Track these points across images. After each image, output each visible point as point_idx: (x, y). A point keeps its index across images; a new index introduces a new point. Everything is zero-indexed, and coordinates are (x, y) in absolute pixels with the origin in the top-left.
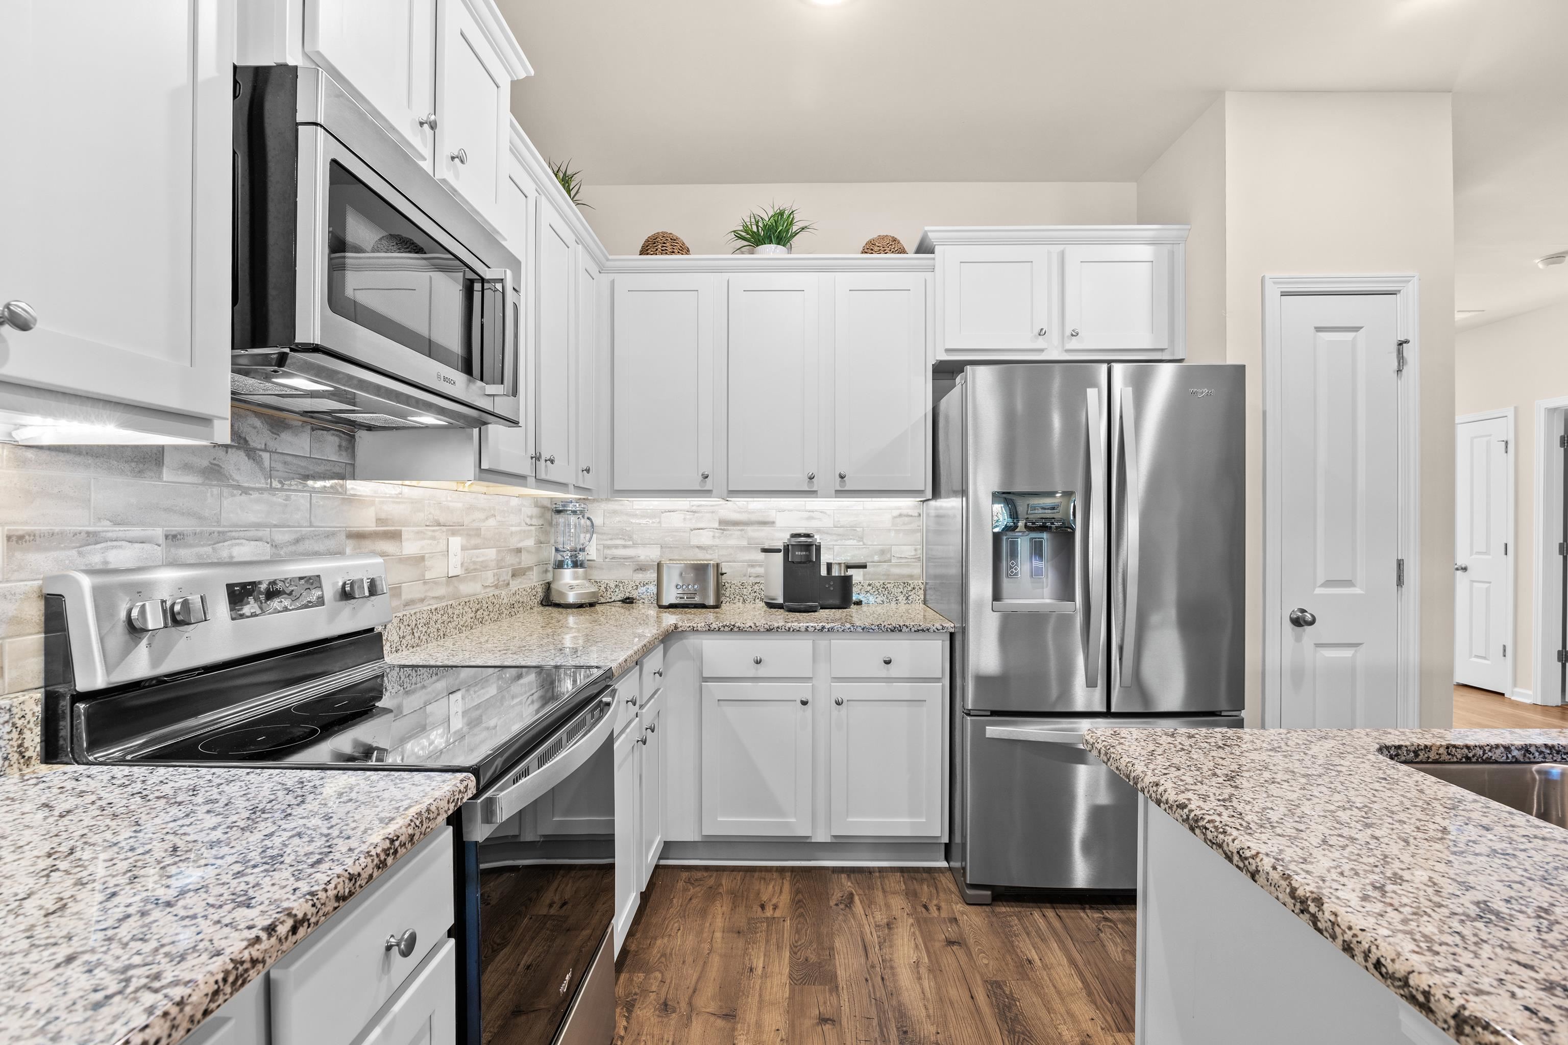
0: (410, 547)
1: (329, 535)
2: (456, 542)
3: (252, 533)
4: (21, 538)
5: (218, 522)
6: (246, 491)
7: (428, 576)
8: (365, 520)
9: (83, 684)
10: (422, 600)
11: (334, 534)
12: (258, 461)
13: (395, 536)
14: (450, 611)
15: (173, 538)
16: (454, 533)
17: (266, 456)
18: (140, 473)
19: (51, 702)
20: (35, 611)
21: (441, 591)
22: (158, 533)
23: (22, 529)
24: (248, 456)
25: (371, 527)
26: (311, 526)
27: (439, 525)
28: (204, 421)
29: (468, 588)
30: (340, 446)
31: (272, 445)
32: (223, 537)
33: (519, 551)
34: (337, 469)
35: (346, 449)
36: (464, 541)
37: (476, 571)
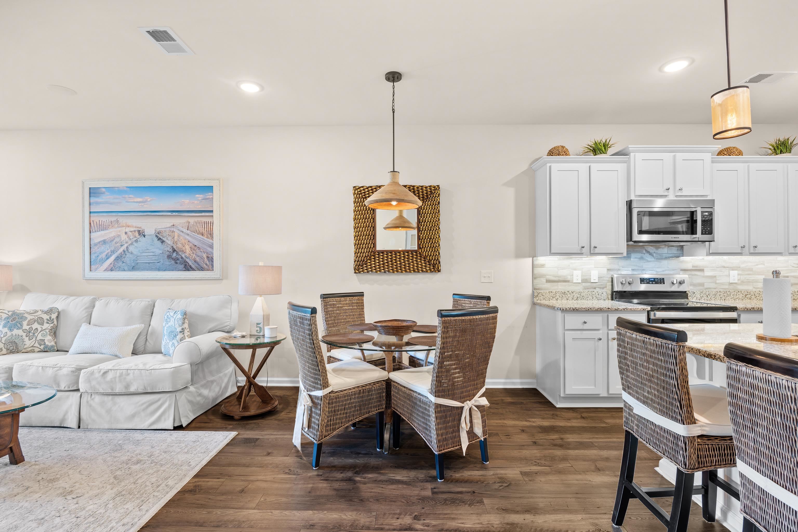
0: (707, 273)
2: (736, 272)
3: (651, 269)
4: (609, 270)
5: (643, 267)
6: (648, 261)
7: (717, 282)
8: (689, 266)
9: (614, 290)
10: (715, 288)
11: (675, 270)
12: (653, 256)
13: (702, 270)
14: (728, 293)
16: (733, 270)
17: (654, 254)
18: (627, 260)
19: (612, 292)
20: (610, 280)
21: (727, 287)
22: (630, 269)
23: (609, 268)
24: (650, 254)
26: (668, 268)
27: (725, 267)
28: (622, 253)
29: (740, 287)
30: (678, 250)
31: (656, 252)
32: (644, 270)
34: (677, 255)
35: (680, 250)
36: (740, 272)
37: (748, 282)
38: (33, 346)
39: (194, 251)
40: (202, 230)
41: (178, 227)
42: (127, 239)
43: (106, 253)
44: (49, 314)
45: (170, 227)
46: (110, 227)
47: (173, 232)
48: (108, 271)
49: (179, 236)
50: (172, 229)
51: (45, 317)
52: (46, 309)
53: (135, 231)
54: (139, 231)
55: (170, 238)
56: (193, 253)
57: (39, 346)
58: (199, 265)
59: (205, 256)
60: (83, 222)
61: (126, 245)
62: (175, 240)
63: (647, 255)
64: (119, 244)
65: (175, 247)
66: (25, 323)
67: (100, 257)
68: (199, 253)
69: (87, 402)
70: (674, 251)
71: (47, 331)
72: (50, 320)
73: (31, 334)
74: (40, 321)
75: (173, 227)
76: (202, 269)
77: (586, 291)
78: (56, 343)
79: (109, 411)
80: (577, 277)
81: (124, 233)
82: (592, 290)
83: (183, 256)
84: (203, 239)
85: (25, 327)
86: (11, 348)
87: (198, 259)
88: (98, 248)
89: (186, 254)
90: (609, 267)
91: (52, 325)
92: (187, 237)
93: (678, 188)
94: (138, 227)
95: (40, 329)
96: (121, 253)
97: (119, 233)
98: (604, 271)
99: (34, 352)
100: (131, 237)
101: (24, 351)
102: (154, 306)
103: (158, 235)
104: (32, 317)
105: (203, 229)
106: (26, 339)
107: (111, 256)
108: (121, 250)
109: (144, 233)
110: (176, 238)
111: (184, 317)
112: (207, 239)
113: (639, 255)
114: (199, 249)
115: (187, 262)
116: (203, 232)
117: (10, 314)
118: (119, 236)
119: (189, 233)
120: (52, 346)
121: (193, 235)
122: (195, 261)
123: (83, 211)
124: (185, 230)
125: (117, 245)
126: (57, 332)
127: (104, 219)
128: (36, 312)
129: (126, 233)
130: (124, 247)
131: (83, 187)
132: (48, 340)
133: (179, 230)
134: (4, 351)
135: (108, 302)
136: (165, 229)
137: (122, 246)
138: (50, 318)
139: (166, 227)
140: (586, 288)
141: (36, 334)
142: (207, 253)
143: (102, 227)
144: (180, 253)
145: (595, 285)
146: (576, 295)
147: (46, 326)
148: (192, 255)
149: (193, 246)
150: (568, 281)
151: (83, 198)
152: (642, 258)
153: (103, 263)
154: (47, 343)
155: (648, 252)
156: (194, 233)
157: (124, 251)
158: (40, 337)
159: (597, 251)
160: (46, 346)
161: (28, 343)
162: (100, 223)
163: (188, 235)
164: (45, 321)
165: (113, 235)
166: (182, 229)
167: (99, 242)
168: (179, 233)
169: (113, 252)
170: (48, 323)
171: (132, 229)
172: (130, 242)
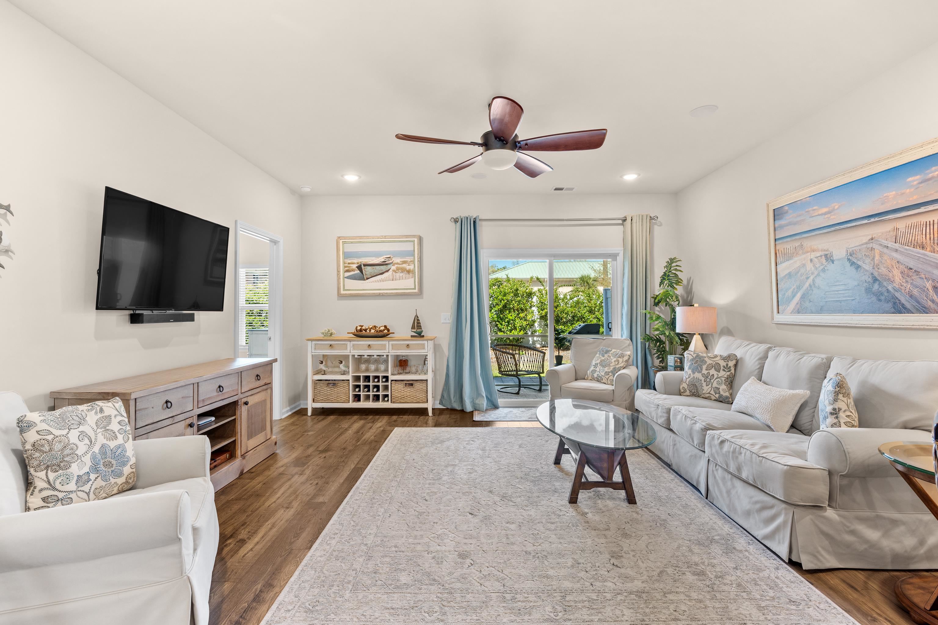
38: (709, 393)
39: (908, 279)
40: (920, 239)
41: (880, 240)
42: (813, 268)
43: (792, 290)
44: (726, 361)
45: (866, 243)
46: (795, 254)
47: (872, 249)
48: (795, 313)
49: (881, 255)
50: (870, 245)
51: (723, 363)
52: (725, 354)
53: (821, 256)
54: (826, 255)
55: (868, 260)
56: (907, 282)
57: (714, 394)
58: (918, 302)
59: (929, 285)
60: (770, 253)
61: (812, 278)
62: (876, 262)
64: (805, 277)
65: (876, 274)
66: (704, 367)
67: (787, 294)
68: (919, 282)
69: (713, 471)
71: (723, 379)
72: (727, 368)
73: (708, 380)
74: (717, 367)
75: (871, 241)
76: (925, 310)
78: (731, 394)
79: (728, 492)
81: (809, 260)
83: (890, 288)
84: (925, 255)
85: (704, 372)
86: (693, 391)
87: (915, 292)
88: (784, 284)
89: (895, 285)
91: (728, 373)
92: (895, 255)
94: (825, 251)
95: (716, 376)
96: (807, 288)
97: (804, 262)
99: (711, 400)
100: (817, 266)
101: (703, 396)
102: (829, 367)
103: (850, 257)
104: (711, 362)
105: (924, 236)
106: (704, 384)
107: (797, 293)
108: (807, 284)
109: (832, 258)
110: (877, 257)
111: (837, 390)
112: (933, 254)
114: (917, 275)
115: (897, 298)
116: (924, 241)
117: (695, 355)
118: (804, 265)
119: (897, 248)
120: (727, 397)
121: (906, 249)
122: (911, 296)
123: (769, 240)
124: (891, 244)
125: (803, 277)
126: (733, 383)
127: (788, 246)
128: (716, 356)
129: (811, 260)
130: (810, 280)
131: (768, 211)
132: (723, 390)
133: (881, 245)
134: (688, 393)
135: (779, 354)
136: (859, 248)
137: (808, 278)
138: (727, 365)
139: (861, 243)
141: (712, 381)
142: (933, 280)
143: (789, 257)
144: (885, 284)
147: (722, 373)
148: (905, 285)
149: (906, 270)
151: (769, 224)
153: (789, 302)
154: (722, 393)
156: (906, 247)
157: (810, 286)
158: (715, 385)
160: (721, 396)
161: (706, 389)
162: (785, 252)
163: (896, 250)
164: (722, 368)
165: (798, 264)
166: (885, 243)
167: (785, 276)
168: (881, 250)
169: (799, 288)
170: (724, 370)
171: (818, 254)
172: (816, 273)
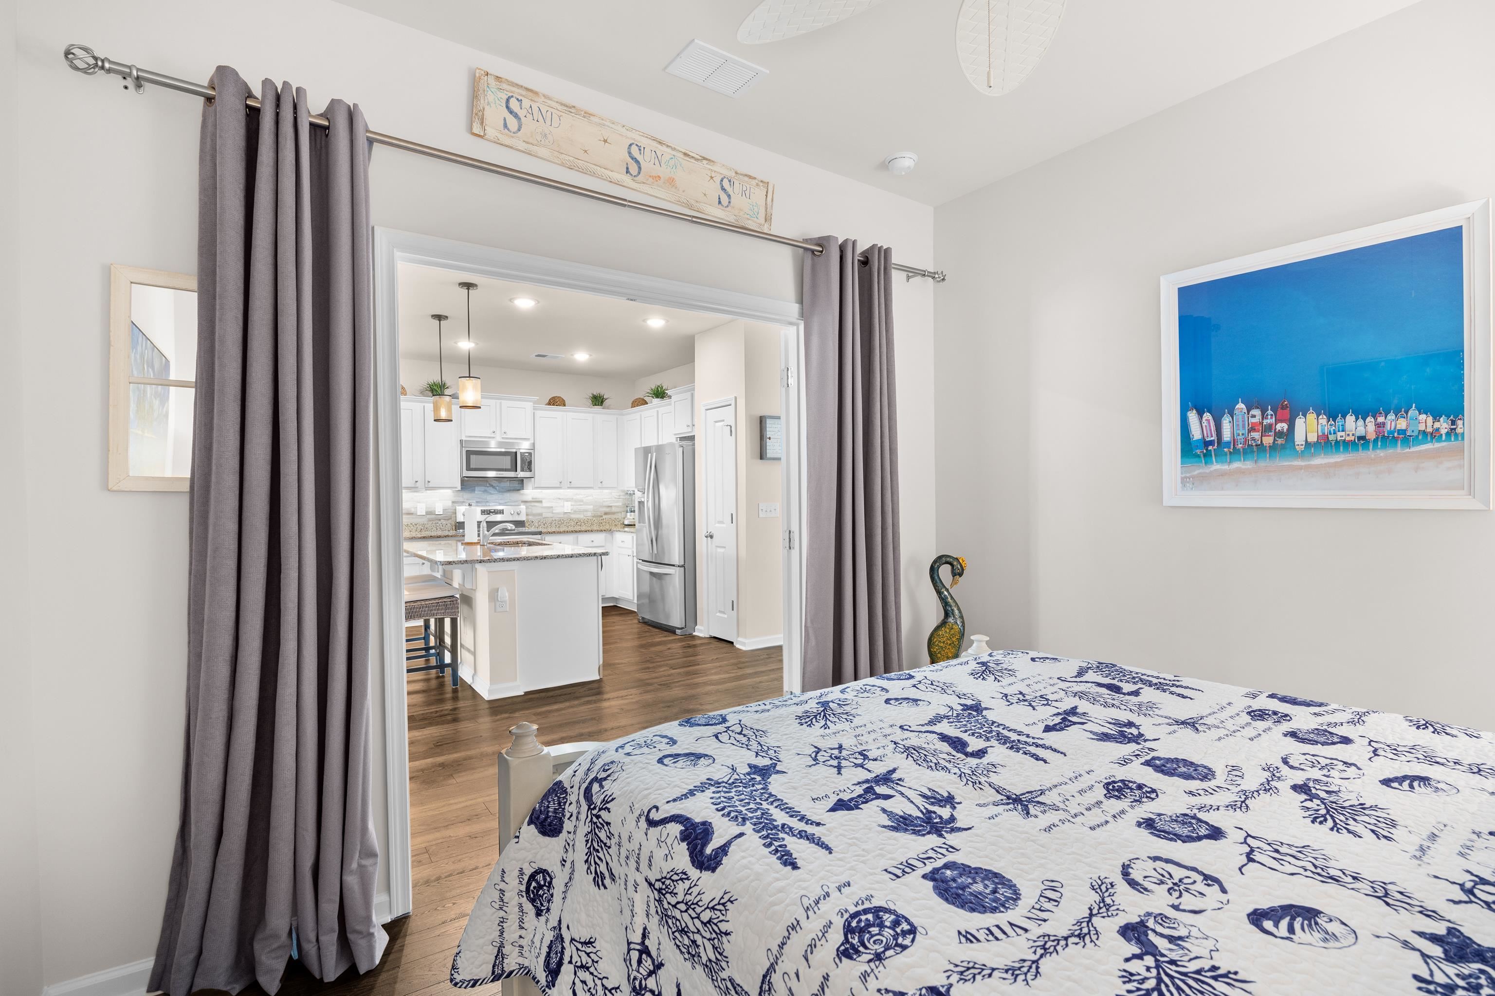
0: (545, 504)
1: (517, 501)
2: (569, 503)
5: (486, 499)
6: (491, 494)
7: (554, 512)
8: (529, 498)
10: (552, 517)
13: (541, 502)
14: (562, 521)
15: (477, 502)
16: (567, 501)
18: (471, 493)
19: (456, 523)
21: (562, 516)
22: (475, 501)
25: (531, 499)
26: (510, 500)
27: (557, 499)
28: (455, 488)
29: (573, 516)
30: (519, 483)
32: (487, 502)
33: (611, 506)
34: (518, 488)
35: (521, 484)
36: (573, 503)
37: (580, 512)
63: (491, 488)
70: (516, 485)
77: (430, 523)
80: (421, 511)
82: (437, 521)
90: (454, 499)
93: (503, 432)
98: (449, 504)
113: (483, 488)
140: (430, 520)
145: (439, 516)
146: (419, 527)
150: (412, 514)
152: (485, 491)
155: (492, 486)
159: (431, 485)
